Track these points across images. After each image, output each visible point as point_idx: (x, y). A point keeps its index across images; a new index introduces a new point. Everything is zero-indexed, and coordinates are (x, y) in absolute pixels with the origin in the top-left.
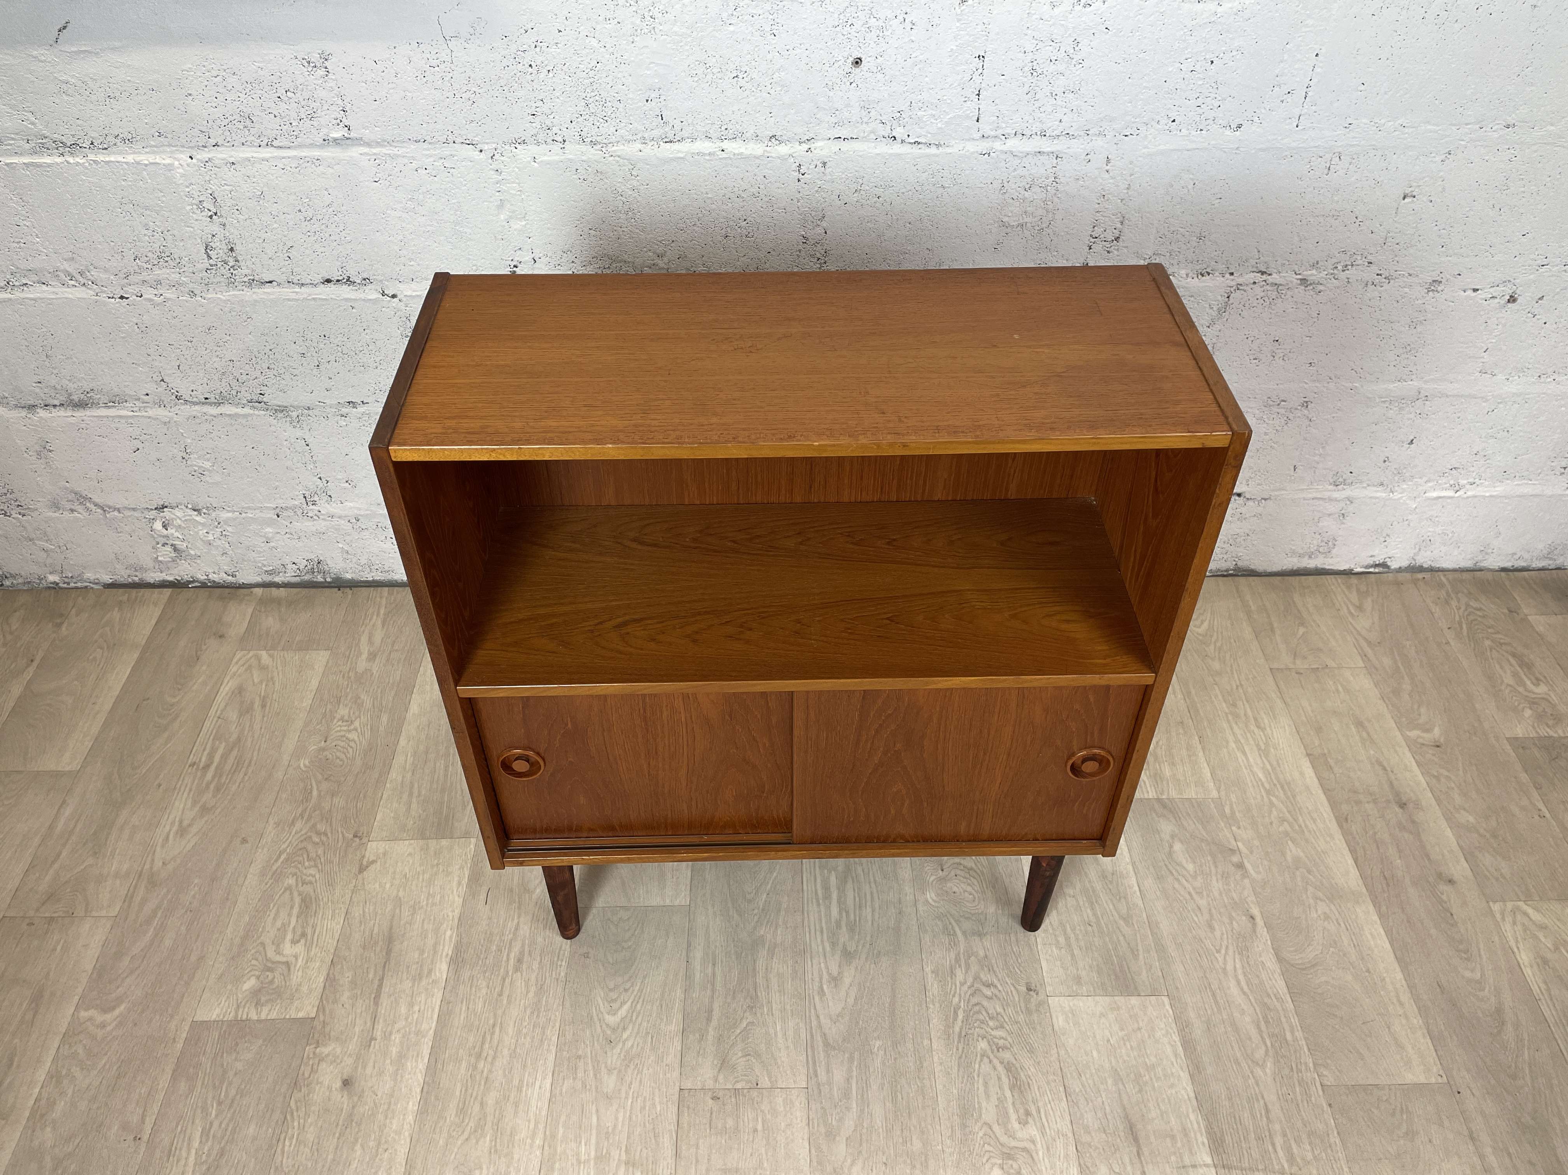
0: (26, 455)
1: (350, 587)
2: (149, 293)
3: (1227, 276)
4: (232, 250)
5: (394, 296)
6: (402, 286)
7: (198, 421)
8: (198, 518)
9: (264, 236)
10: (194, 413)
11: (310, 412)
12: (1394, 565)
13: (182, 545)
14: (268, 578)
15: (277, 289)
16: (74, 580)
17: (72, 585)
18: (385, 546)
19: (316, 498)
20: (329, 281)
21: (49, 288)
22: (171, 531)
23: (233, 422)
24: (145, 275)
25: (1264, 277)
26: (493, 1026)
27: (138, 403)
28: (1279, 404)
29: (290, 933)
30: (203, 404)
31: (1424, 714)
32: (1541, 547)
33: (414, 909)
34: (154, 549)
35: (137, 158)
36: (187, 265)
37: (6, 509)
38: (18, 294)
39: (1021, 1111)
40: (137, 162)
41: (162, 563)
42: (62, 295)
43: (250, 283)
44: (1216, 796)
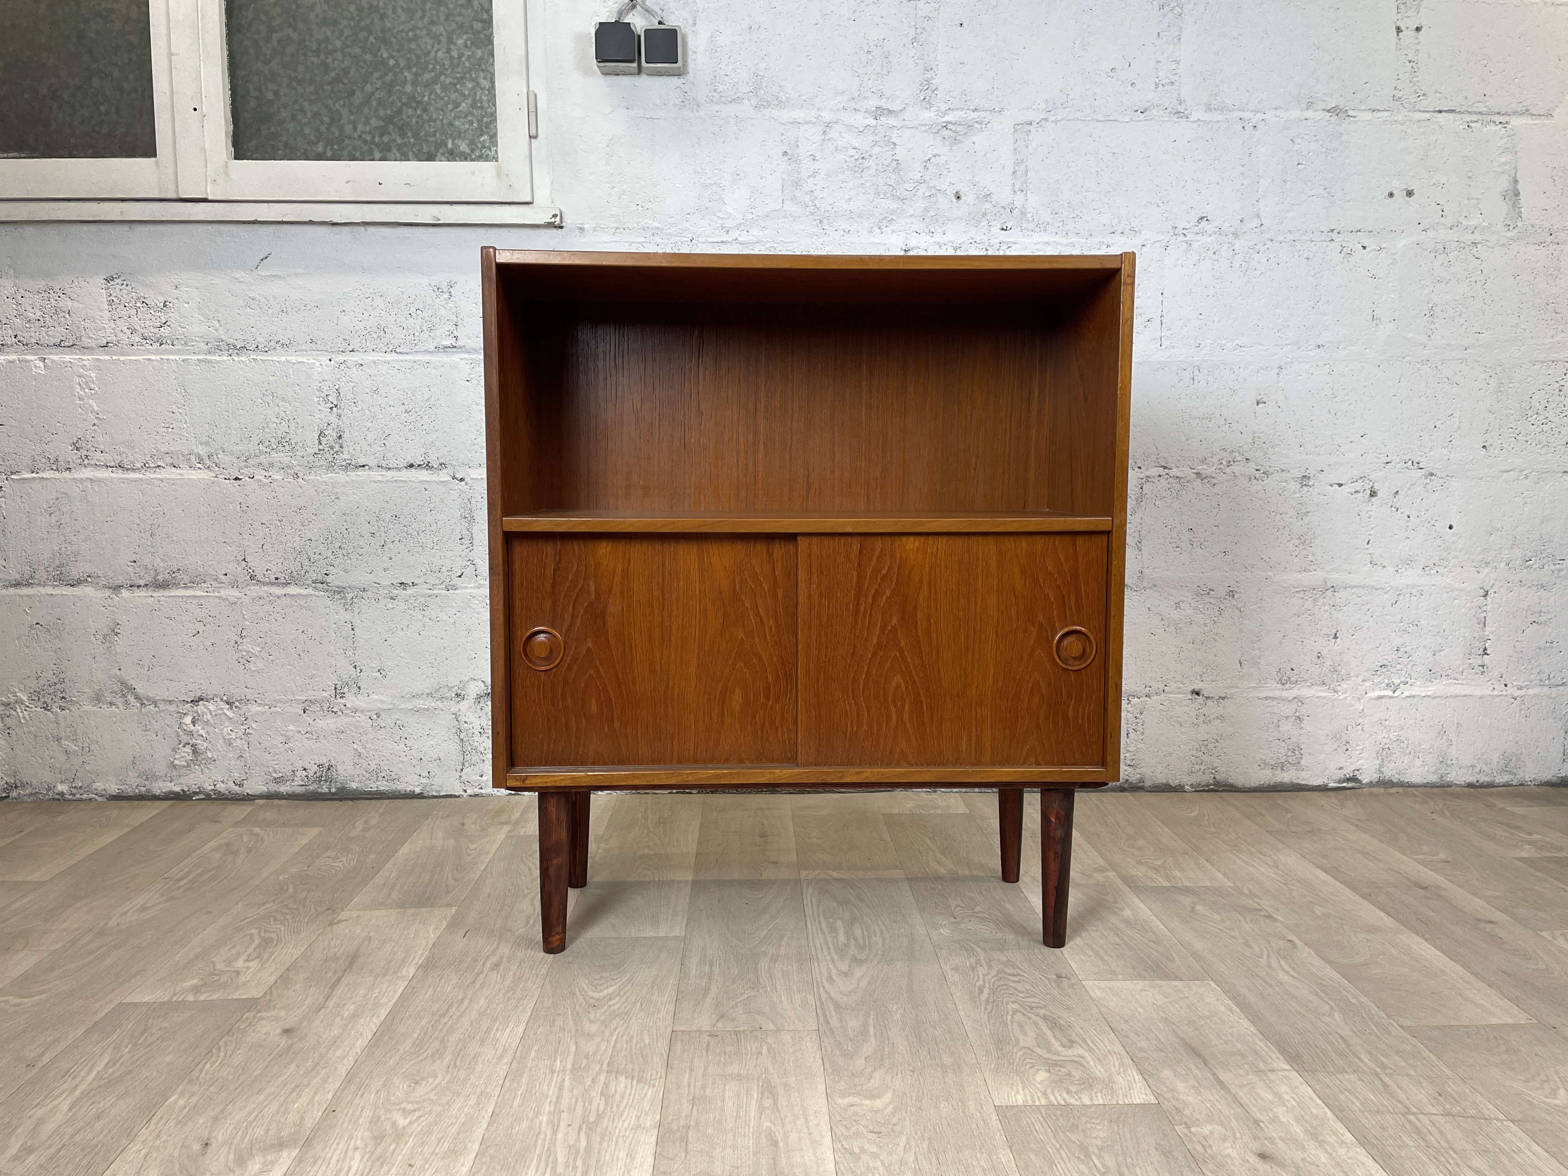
0: (93, 638)
1: (352, 799)
2: (260, 475)
3: (1137, 469)
4: (340, 437)
5: (462, 480)
6: (470, 471)
7: (261, 602)
8: (230, 713)
9: (369, 424)
10: (261, 594)
11: (364, 594)
12: (1365, 779)
13: (202, 745)
14: (273, 788)
15: (367, 473)
16: (82, 791)
17: (78, 796)
18: (398, 748)
19: (346, 690)
20: (411, 466)
21: (178, 471)
22: (198, 727)
23: (294, 603)
24: (263, 459)
25: (1167, 471)
26: (462, 999)
27: (214, 584)
28: (1208, 594)
29: (244, 957)
30: (272, 584)
31: (1425, 848)
32: (1495, 757)
33: (385, 941)
34: (174, 750)
35: (289, 358)
36: (300, 450)
37: (49, 701)
38: (150, 475)
39: (1064, 1041)
40: (287, 361)
41: (176, 769)
42: (186, 476)
43: (347, 467)
44: (1232, 885)
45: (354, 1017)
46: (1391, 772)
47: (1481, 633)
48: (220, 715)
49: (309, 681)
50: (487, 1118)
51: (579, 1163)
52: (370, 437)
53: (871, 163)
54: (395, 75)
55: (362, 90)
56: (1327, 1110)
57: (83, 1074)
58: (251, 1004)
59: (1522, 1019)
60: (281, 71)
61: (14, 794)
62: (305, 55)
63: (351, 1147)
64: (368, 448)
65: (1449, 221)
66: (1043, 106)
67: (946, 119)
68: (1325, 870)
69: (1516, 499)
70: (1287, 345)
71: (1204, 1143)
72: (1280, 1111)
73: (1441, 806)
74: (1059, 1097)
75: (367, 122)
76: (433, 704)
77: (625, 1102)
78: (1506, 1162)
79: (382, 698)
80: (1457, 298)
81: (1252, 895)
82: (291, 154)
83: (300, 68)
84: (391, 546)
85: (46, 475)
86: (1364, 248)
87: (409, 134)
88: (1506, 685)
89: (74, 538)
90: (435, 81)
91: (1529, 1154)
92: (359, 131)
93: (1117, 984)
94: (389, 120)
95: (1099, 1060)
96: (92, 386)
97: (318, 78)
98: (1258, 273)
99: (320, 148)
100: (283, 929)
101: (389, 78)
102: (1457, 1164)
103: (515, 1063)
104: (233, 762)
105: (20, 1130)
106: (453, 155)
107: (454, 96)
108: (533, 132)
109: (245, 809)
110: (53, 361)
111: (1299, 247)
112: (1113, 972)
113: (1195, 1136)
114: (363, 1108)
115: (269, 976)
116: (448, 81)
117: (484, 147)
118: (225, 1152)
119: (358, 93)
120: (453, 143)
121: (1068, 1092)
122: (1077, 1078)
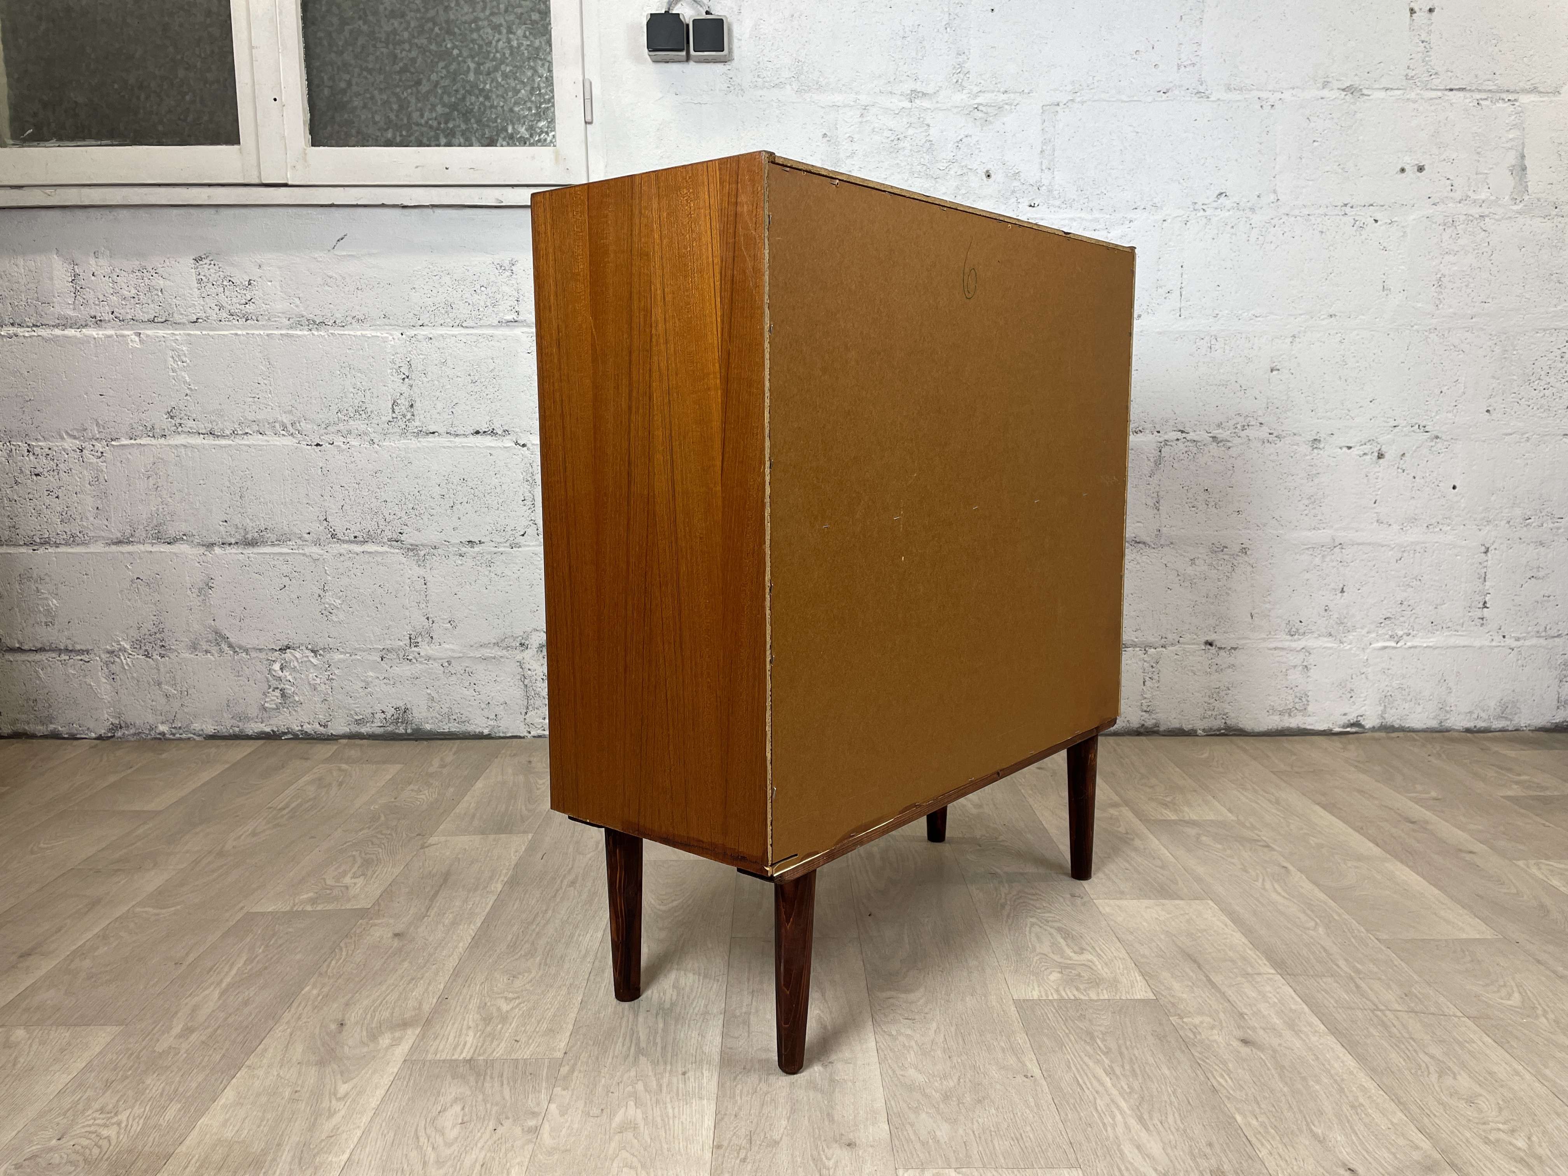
0: (189, 592)
1: (426, 739)
2: (339, 441)
3: (1156, 433)
4: (412, 406)
5: (524, 445)
6: (531, 437)
7: (342, 559)
8: (314, 661)
9: (438, 394)
10: (342, 551)
11: (435, 552)
12: (1368, 724)
13: (290, 690)
14: (355, 729)
15: (437, 439)
16: (181, 731)
17: (178, 736)
18: (467, 693)
19: (419, 640)
20: (477, 432)
21: (265, 437)
22: (286, 673)
23: (371, 559)
24: (341, 426)
25: (1184, 435)
26: (546, 910)
27: (300, 542)
28: (1222, 551)
29: (350, 875)
30: (351, 542)
31: (1419, 787)
32: (1492, 704)
33: (472, 863)
34: (264, 694)
35: (364, 333)
36: (375, 418)
37: (150, 649)
38: (238, 441)
39: (1076, 948)
40: (363, 335)
41: (266, 711)
42: (271, 443)
43: (419, 433)
44: (1235, 819)
45: (454, 923)
46: (1393, 718)
47: (1481, 587)
48: (306, 662)
49: (387, 631)
50: (577, 1005)
51: (659, 1040)
52: (440, 406)
53: (906, 144)
54: (459, 64)
55: (429, 80)
56: (1305, 1006)
57: (226, 969)
58: (363, 913)
59: (1489, 934)
60: (353, 62)
61: (119, 734)
62: (374, 46)
63: (465, 1027)
64: (438, 416)
65: (1457, 195)
66: (1070, 88)
67: (978, 100)
68: (1324, 807)
69: (1518, 461)
70: (1301, 315)
71: (1194, 1030)
72: (1263, 1007)
73: (1438, 749)
74: (1070, 994)
75: (433, 108)
76: (499, 653)
77: (694, 994)
78: (1457, 1048)
79: (451, 646)
80: (1465, 269)
81: (1253, 828)
82: (364, 141)
83: (371, 58)
84: (459, 506)
85: (143, 441)
86: (1376, 221)
87: (473, 120)
88: (1504, 637)
89: (169, 500)
90: (496, 69)
91: (1481, 1044)
92: (425, 118)
93: (1124, 903)
94: (454, 107)
95: (1106, 964)
96: (184, 359)
97: (387, 68)
98: (1273, 246)
99: (389, 135)
100: (380, 850)
101: (453, 67)
102: (1415, 1051)
103: (597, 963)
104: (318, 705)
105: (179, 1015)
106: (513, 140)
107: (513, 83)
108: (588, 118)
109: (330, 749)
110: (147, 336)
111: (1313, 221)
112: (1122, 893)
113: (1187, 1025)
114: (471, 996)
115: (375, 889)
116: (508, 69)
117: (542, 132)
118: (358, 1030)
119: (424, 82)
120: (513, 128)
121: (1078, 989)
122: (1086, 978)
